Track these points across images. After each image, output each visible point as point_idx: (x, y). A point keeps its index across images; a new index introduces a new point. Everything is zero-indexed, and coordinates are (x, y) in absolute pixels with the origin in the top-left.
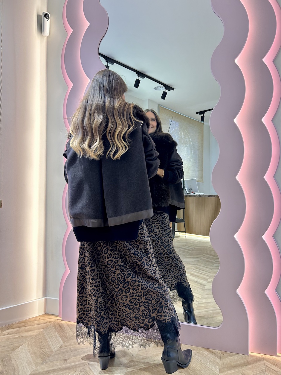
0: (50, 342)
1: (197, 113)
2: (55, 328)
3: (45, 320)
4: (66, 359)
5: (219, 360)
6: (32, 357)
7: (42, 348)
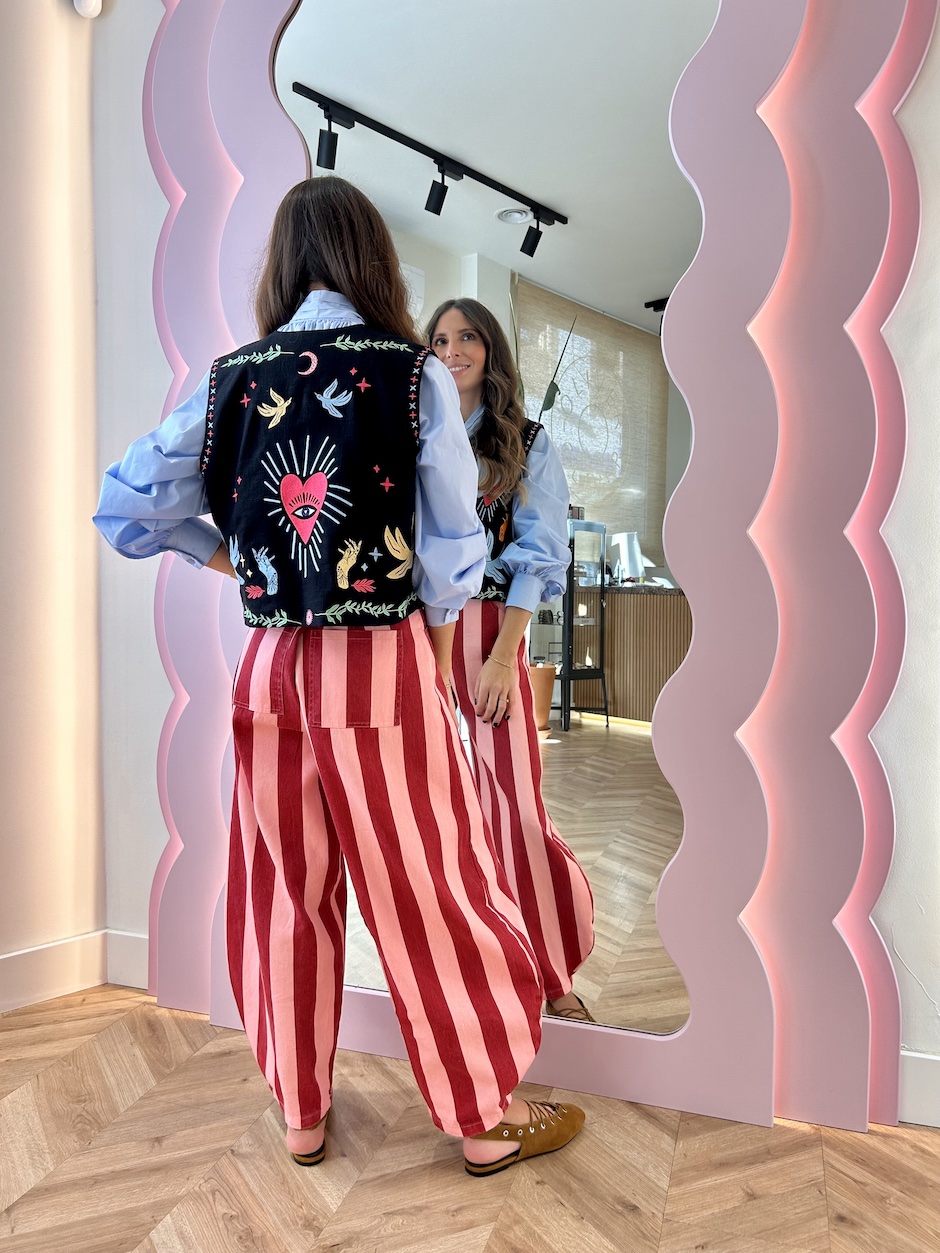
0: (112, 1079)
1: (648, 305)
2: (133, 1030)
3: (103, 1004)
4: (160, 1135)
5: (672, 1142)
6: (45, 1129)
7: (83, 1098)
